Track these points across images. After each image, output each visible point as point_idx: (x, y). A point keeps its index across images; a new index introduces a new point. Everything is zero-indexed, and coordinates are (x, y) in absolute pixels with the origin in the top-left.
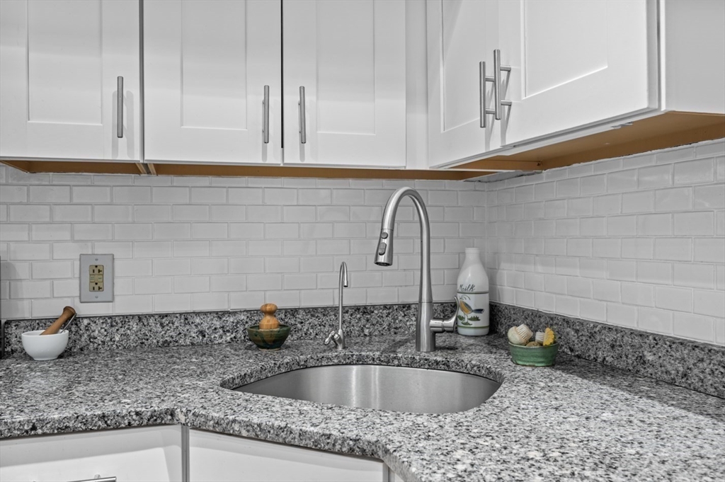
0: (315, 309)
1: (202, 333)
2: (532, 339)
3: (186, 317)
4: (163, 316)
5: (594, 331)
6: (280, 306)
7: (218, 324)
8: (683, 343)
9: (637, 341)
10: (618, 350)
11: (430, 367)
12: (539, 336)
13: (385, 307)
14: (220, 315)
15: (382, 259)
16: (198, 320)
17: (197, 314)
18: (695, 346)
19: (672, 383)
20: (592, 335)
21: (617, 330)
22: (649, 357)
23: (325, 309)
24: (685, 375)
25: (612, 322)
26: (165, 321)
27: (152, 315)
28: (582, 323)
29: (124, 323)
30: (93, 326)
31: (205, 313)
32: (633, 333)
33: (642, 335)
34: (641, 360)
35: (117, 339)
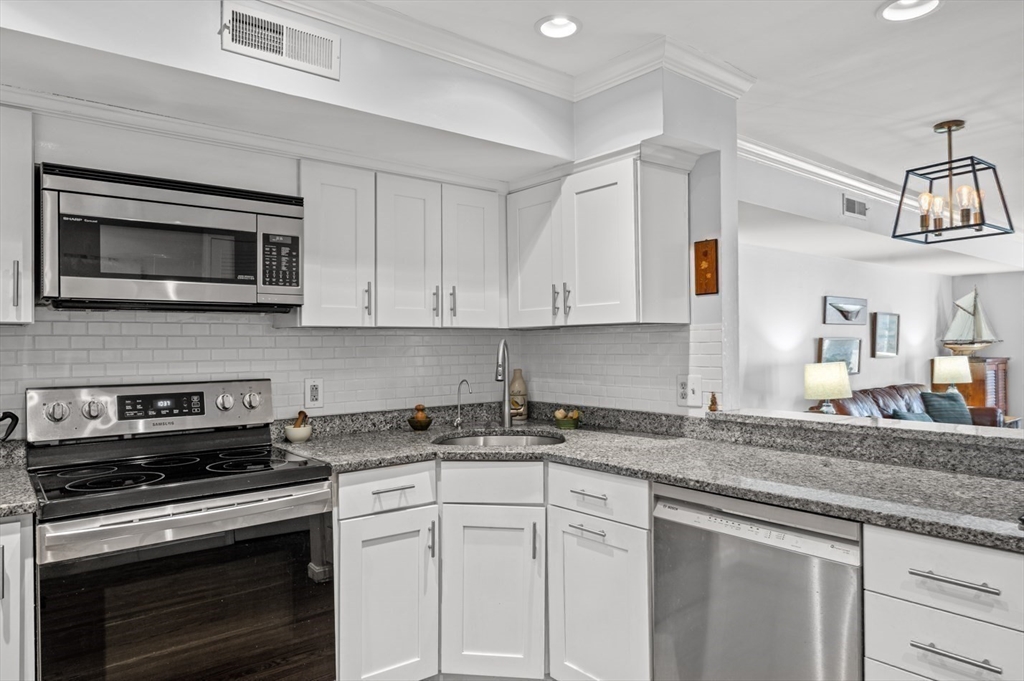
0: (434, 408)
1: (374, 425)
2: (566, 417)
3: (366, 415)
4: (353, 415)
5: (593, 411)
6: (426, 406)
7: (382, 419)
8: (637, 412)
9: (616, 413)
10: (606, 419)
11: (514, 435)
12: (570, 414)
13: (470, 405)
14: (384, 413)
15: (500, 378)
16: (372, 417)
17: (371, 413)
18: (643, 413)
19: (633, 430)
20: (592, 413)
21: (606, 409)
22: (622, 420)
23: (439, 407)
24: (638, 426)
25: (601, 406)
26: (354, 418)
27: (347, 415)
28: (586, 408)
29: (331, 420)
30: (314, 423)
31: (376, 413)
32: (613, 410)
33: (619, 411)
34: (619, 422)
35: (328, 429)
